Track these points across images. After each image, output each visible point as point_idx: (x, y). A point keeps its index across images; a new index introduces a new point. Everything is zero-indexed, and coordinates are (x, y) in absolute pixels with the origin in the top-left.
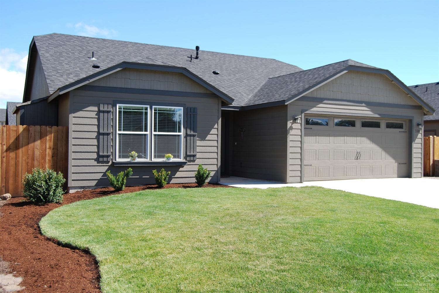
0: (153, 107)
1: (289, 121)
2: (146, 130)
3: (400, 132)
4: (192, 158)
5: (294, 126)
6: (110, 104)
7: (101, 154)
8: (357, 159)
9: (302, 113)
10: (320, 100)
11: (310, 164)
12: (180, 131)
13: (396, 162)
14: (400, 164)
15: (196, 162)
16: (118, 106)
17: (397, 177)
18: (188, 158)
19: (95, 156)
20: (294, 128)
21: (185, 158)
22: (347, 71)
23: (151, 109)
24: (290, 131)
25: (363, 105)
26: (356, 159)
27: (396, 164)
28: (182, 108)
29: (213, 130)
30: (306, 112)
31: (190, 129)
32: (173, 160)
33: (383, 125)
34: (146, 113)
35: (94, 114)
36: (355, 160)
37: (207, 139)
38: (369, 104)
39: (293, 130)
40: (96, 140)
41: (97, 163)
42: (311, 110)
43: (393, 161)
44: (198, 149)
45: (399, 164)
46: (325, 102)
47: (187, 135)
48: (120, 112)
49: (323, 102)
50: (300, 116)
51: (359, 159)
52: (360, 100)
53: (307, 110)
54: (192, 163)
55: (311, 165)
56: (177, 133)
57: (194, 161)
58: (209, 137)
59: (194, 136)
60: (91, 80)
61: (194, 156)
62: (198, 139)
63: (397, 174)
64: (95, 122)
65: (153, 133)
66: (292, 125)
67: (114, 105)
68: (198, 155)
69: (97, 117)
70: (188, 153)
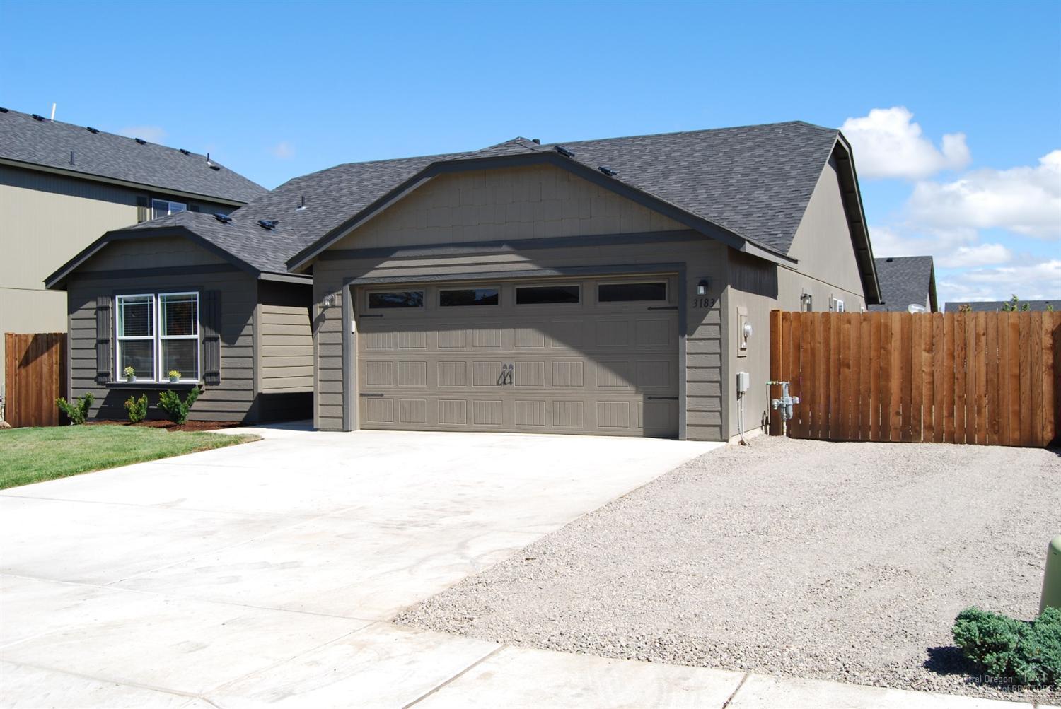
0: (160, 295)
1: (316, 303)
2: (152, 334)
3: (649, 309)
4: (214, 379)
5: (328, 314)
6: (109, 296)
7: (100, 371)
8: (504, 383)
9: (345, 284)
10: (386, 253)
11: (380, 393)
12: (195, 333)
13: (637, 392)
14: (652, 400)
15: (221, 386)
16: (117, 297)
17: (642, 433)
18: (208, 379)
19: (94, 374)
20: (327, 317)
21: (204, 378)
22: (430, 178)
23: (157, 298)
24: (321, 323)
25: (505, 248)
26: (501, 382)
27: (640, 398)
28: (197, 293)
29: (247, 327)
30: (354, 282)
31: (210, 327)
32: (181, 381)
33: (589, 292)
34: (151, 305)
35: (91, 314)
36: (498, 384)
37: (236, 344)
38: (518, 246)
39: (326, 321)
40: (95, 351)
41: (98, 385)
42: (364, 277)
43: (630, 389)
44: (222, 363)
45: (650, 398)
46: (396, 255)
47: (206, 340)
48: (120, 307)
49: (392, 256)
50: (340, 292)
51: (511, 383)
52: (491, 238)
53: (354, 278)
54: (214, 387)
55: (382, 395)
56: (192, 336)
57: (218, 383)
58: (240, 341)
59: (216, 339)
60: (76, 265)
61: (217, 374)
62: (221, 344)
63: (641, 425)
64: (93, 324)
65: (161, 337)
66: (323, 311)
67: (113, 298)
68: (222, 374)
69: (95, 316)
70: (208, 370)
